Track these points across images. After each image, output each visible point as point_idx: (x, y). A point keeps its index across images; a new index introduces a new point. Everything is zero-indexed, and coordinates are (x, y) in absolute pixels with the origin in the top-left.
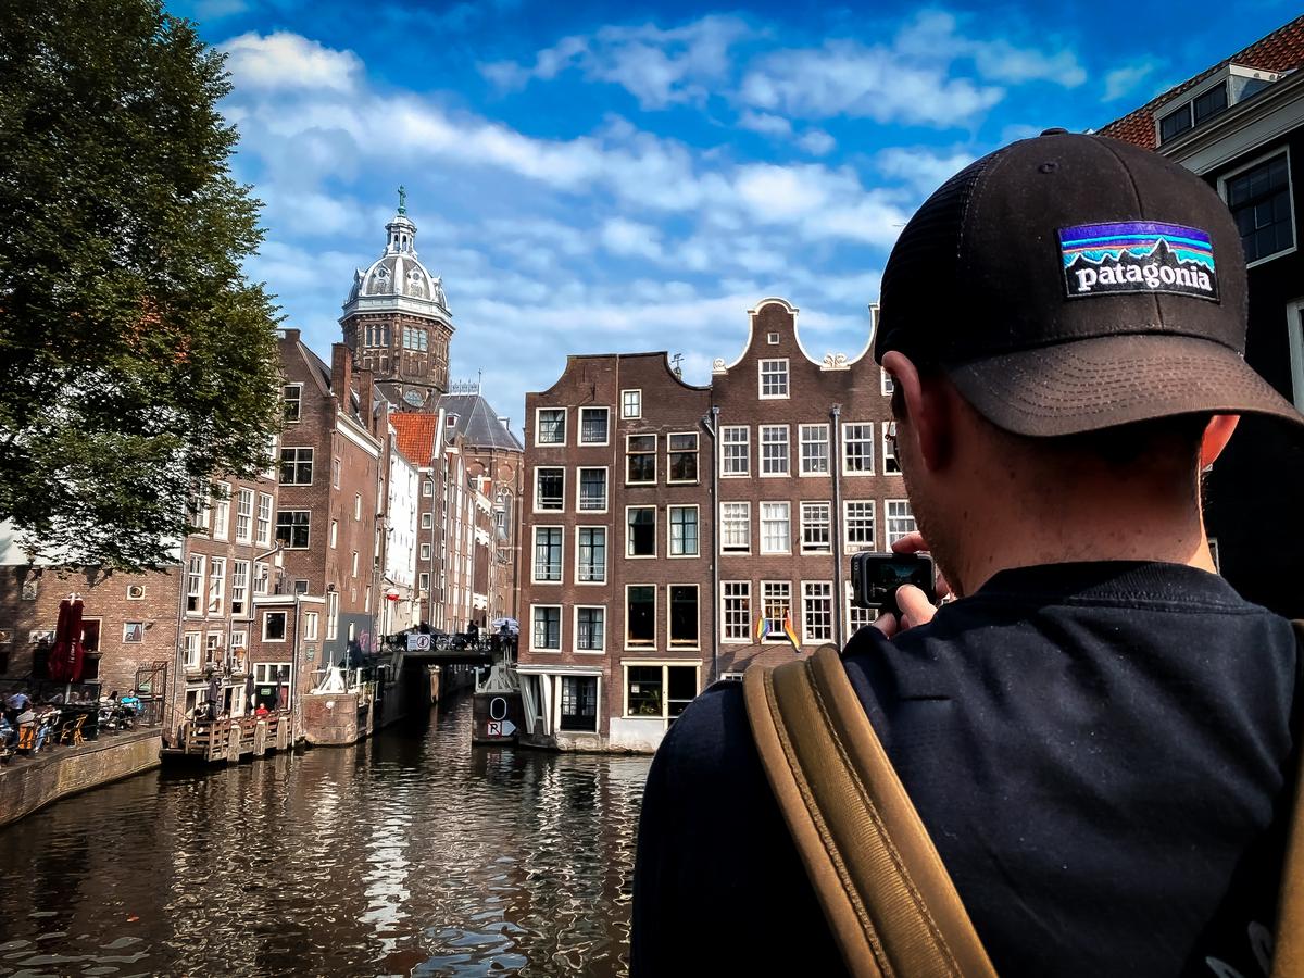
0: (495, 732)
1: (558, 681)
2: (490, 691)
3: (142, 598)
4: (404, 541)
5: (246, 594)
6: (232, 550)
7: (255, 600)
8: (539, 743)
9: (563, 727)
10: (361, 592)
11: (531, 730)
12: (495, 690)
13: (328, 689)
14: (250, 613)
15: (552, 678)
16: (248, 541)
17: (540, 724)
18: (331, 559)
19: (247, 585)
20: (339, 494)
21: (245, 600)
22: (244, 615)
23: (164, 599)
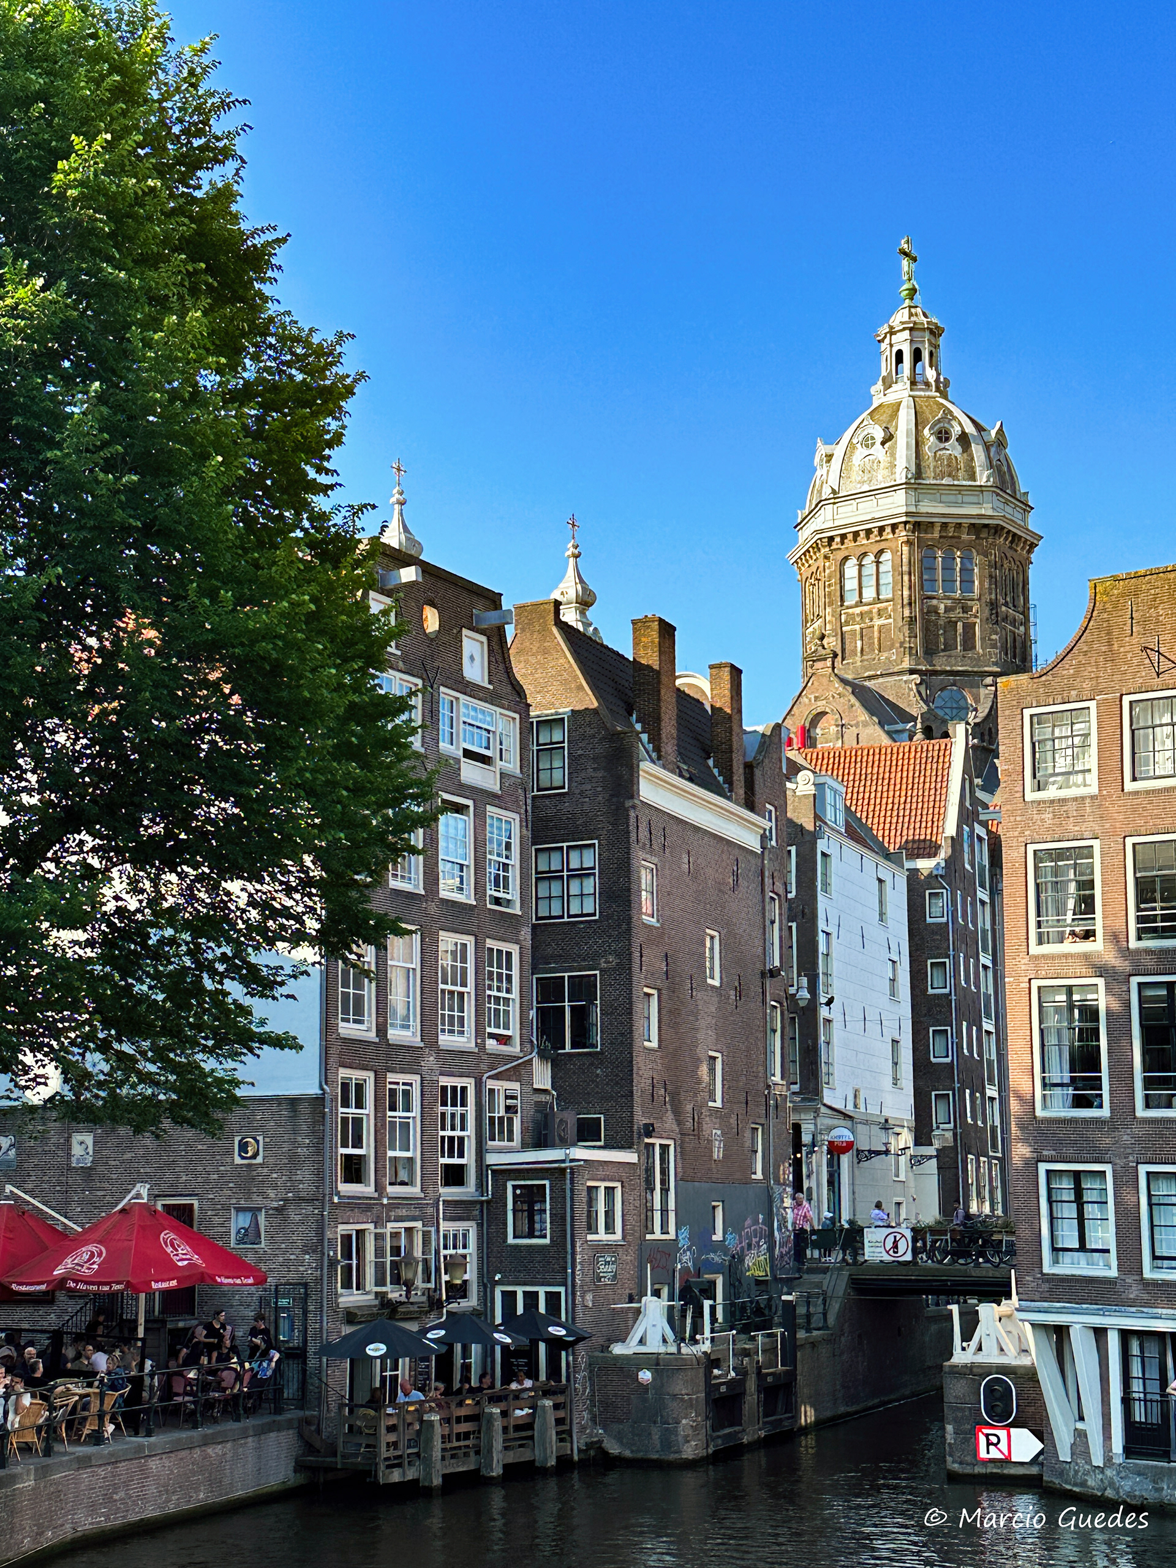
0: (994, 1454)
1: (1113, 1341)
2: (980, 1359)
3: (259, 1160)
4: (873, 1027)
5: (470, 1147)
6: (430, 1061)
7: (491, 1159)
8: (1084, 1484)
9: (1128, 1451)
10: (733, 1137)
11: (1065, 1455)
12: (990, 1357)
13: (642, 1342)
14: (481, 1185)
15: (1100, 1333)
16: (465, 1041)
17: (1081, 1436)
18: (645, 1072)
19: (470, 1131)
20: (656, 935)
21: (469, 1159)
22: (468, 1190)
23: (294, 1161)
